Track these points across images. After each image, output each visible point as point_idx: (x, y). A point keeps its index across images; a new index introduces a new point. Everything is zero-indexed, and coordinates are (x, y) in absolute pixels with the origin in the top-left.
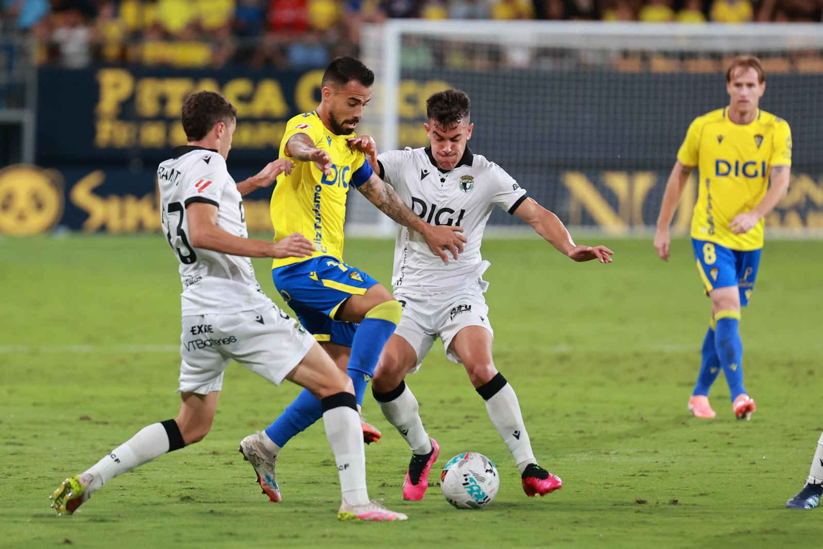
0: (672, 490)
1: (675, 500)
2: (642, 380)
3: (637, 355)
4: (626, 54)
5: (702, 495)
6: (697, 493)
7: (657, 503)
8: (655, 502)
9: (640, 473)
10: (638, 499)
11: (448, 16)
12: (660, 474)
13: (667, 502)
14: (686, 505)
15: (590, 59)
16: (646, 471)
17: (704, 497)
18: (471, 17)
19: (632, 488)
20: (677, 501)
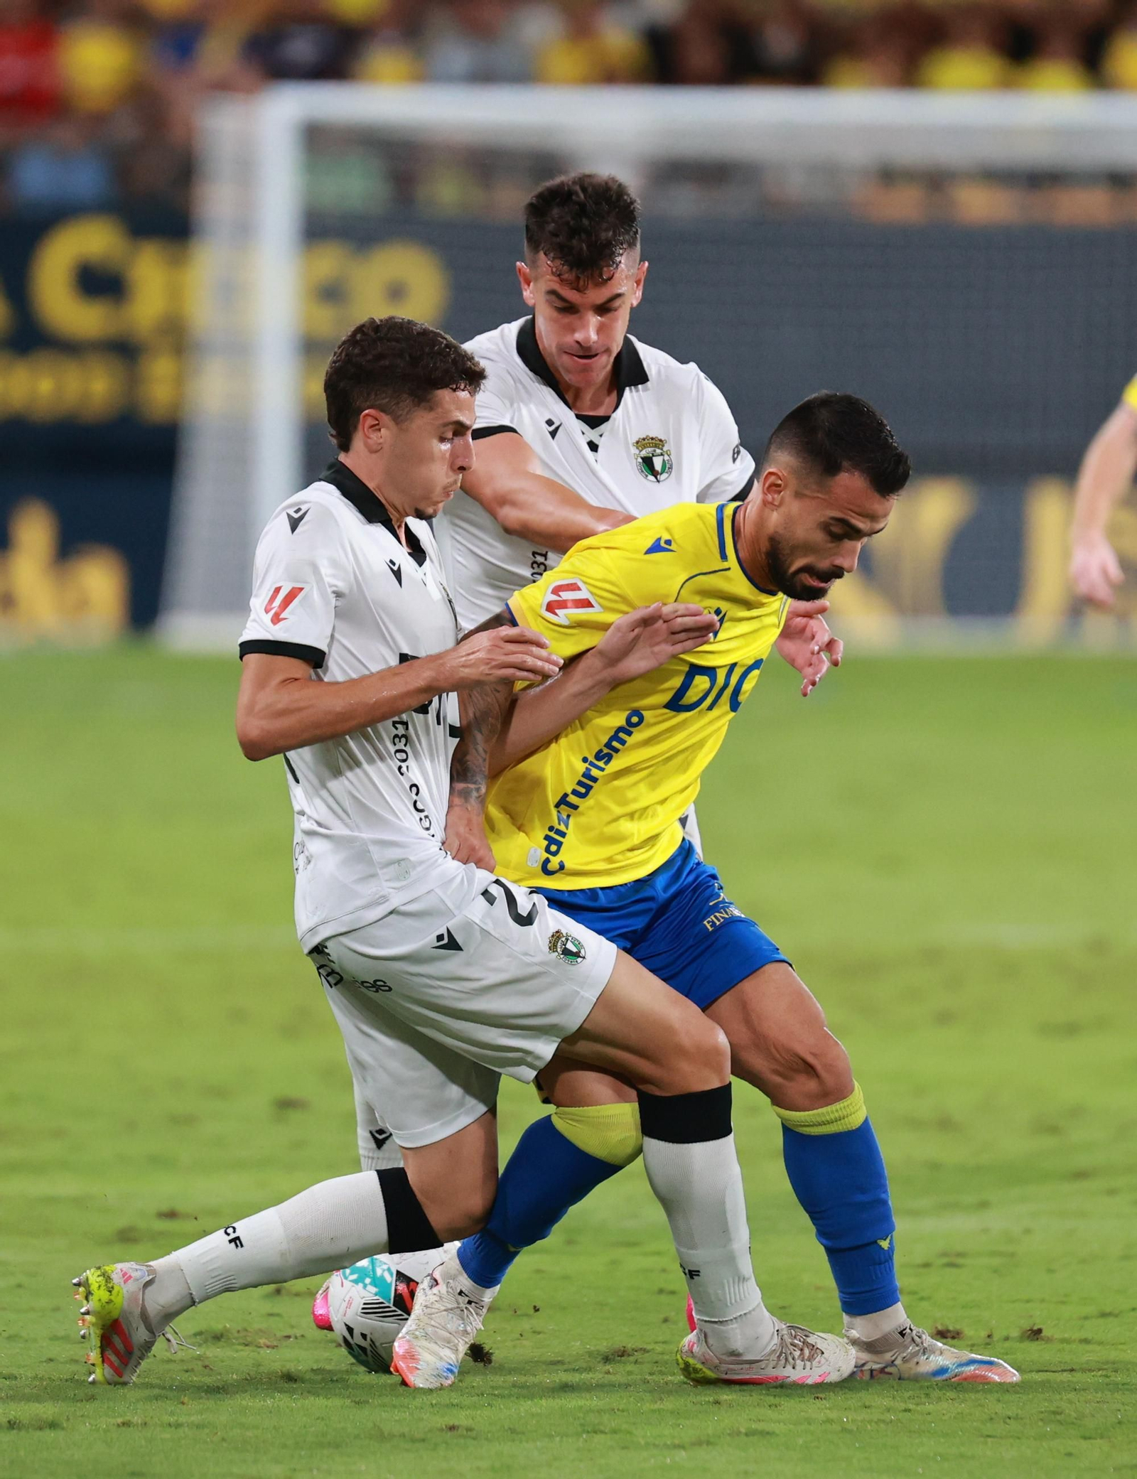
0: (1028, 1301)
1: (1035, 1328)
2: (944, 1018)
3: (932, 956)
4: (888, 175)
5: (1104, 1315)
6: (1090, 1310)
7: (989, 1336)
8: (984, 1334)
9: (945, 1260)
10: (940, 1328)
11: (424, 75)
12: (996, 1261)
13: (1015, 1333)
14: (1063, 1341)
15: (796, 187)
16: (960, 1255)
17: (1110, 1319)
18: (484, 76)
19: (922, 1299)
20: (1040, 1331)
